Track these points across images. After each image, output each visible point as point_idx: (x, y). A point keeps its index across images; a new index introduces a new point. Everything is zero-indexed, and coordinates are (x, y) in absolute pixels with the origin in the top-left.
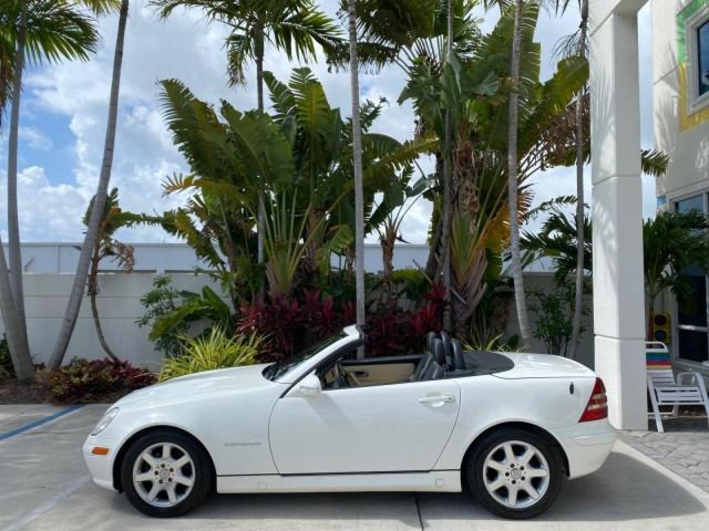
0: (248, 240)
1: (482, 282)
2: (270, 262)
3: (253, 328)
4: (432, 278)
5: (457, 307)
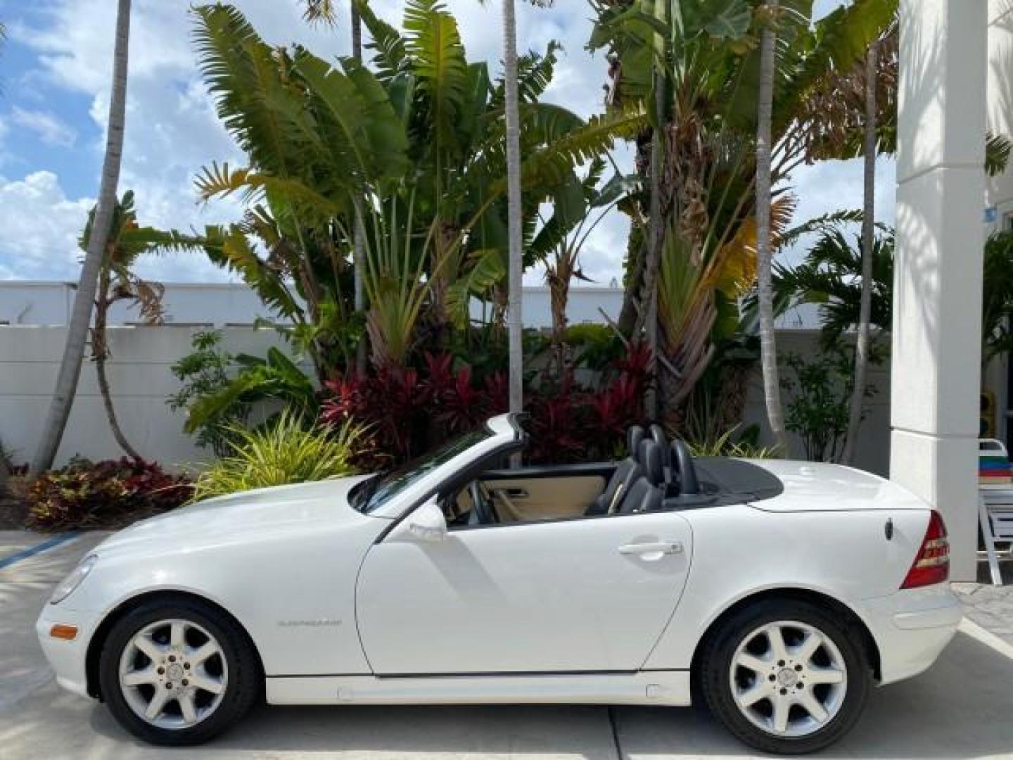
0: (340, 276)
1: (707, 343)
2: (373, 311)
3: (346, 413)
4: (628, 338)
5: (667, 382)
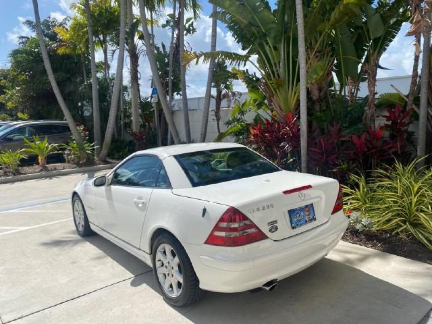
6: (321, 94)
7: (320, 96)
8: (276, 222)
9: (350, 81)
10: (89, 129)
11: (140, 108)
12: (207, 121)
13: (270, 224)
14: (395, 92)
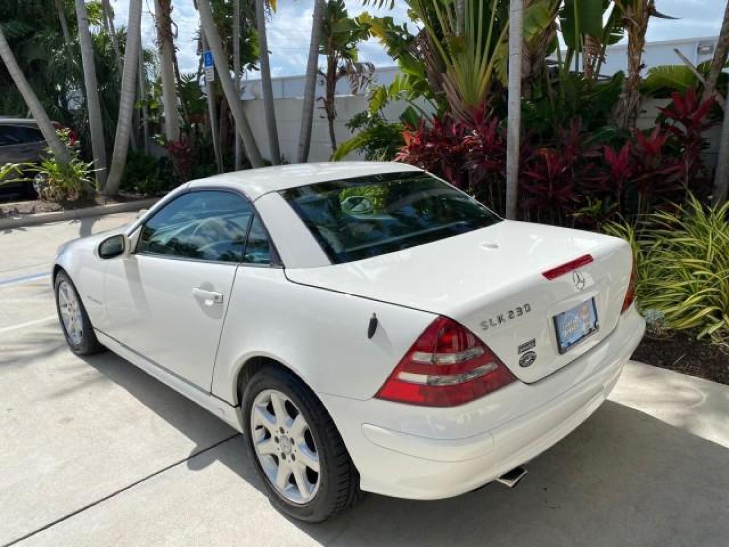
6: (535, 68)
7: (532, 71)
8: (533, 342)
9: (587, 42)
10: (81, 134)
11: (178, 95)
12: (311, 120)
13: (521, 348)
14: (681, 63)
